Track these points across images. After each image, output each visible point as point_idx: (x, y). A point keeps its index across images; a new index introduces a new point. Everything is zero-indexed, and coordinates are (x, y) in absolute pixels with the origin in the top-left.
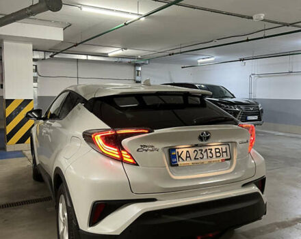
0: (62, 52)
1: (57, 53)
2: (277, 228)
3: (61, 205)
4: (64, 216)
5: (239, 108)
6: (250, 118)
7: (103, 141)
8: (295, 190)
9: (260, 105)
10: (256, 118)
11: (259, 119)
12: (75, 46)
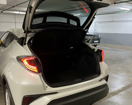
0: (7, 10)
1: (4, 10)
2: (111, 96)
3: (6, 94)
4: (8, 100)
5: (91, 37)
6: (95, 42)
7: (28, 63)
8: (117, 76)
9: (99, 36)
10: (98, 41)
11: (99, 42)
12: (13, 7)
